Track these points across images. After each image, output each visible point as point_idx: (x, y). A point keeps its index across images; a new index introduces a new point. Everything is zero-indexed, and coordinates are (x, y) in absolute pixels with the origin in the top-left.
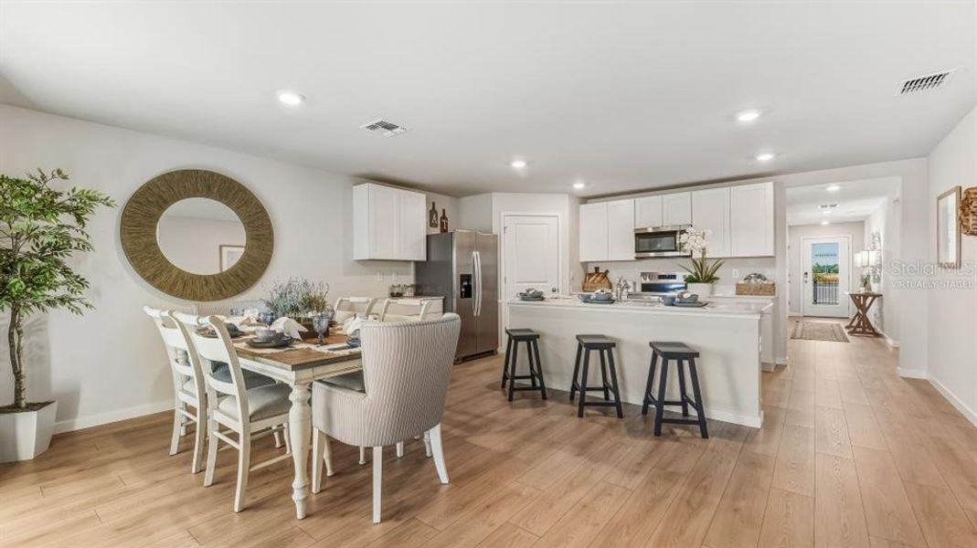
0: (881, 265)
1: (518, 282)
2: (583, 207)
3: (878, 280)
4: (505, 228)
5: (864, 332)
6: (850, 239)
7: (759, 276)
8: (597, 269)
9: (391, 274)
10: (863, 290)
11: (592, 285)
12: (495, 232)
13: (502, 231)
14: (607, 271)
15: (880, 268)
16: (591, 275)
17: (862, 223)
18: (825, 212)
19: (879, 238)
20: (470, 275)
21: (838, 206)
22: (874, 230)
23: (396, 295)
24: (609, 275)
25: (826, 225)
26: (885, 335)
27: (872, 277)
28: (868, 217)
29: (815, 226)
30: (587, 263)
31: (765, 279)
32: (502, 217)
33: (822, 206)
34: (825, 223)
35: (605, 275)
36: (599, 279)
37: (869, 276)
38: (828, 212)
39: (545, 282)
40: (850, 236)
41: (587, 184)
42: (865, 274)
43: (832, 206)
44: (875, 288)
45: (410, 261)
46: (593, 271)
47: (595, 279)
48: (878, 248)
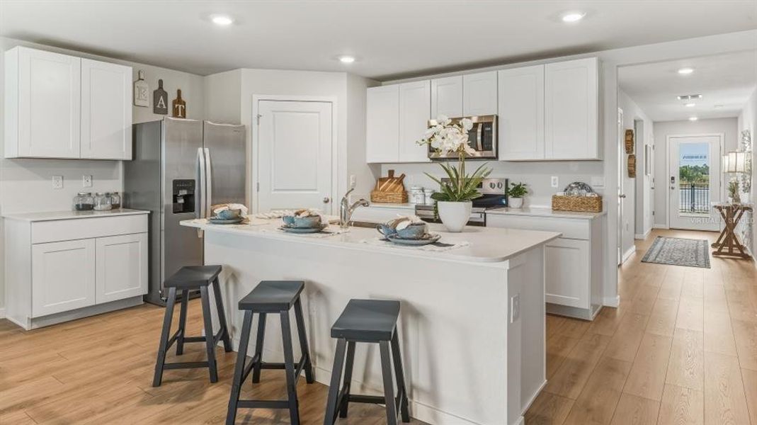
0: (750, 170)
1: (275, 190)
2: (372, 91)
3: (747, 189)
4: (259, 117)
5: (730, 253)
6: (722, 138)
7: (583, 186)
8: (391, 173)
9: (82, 179)
10: (730, 202)
11: (383, 194)
12: (244, 121)
13: (255, 122)
14: (403, 176)
15: (751, 174)
16: (382, 180)
17: (736, 119)
18: (688, 105)
19: (750, 138)
20: (194, 181)
21: (700, 96)
22: (746, 128)
23: (85, 208)
24: (405, 181)
25: (695, 122)
26: (754, 258)
27: (741, 185)
28: (740, 112)
29: (683, 121)
30: (380, 164)
31: (590, 190)
32: (255, 102)
33: (683, 97)
34: (694, 119)
35: (400, 180)
36: (392, 185)
37: (737, 184)
38: (691, 104)
39: (315, 190)
40: (722, 135)
41: (358, 58)
42: (733, 180)
43: (694, 96)
44: (745, 198)
45: (116, 161)
46: (385, 174)
47: (387, 186)
48: (747, 149)
